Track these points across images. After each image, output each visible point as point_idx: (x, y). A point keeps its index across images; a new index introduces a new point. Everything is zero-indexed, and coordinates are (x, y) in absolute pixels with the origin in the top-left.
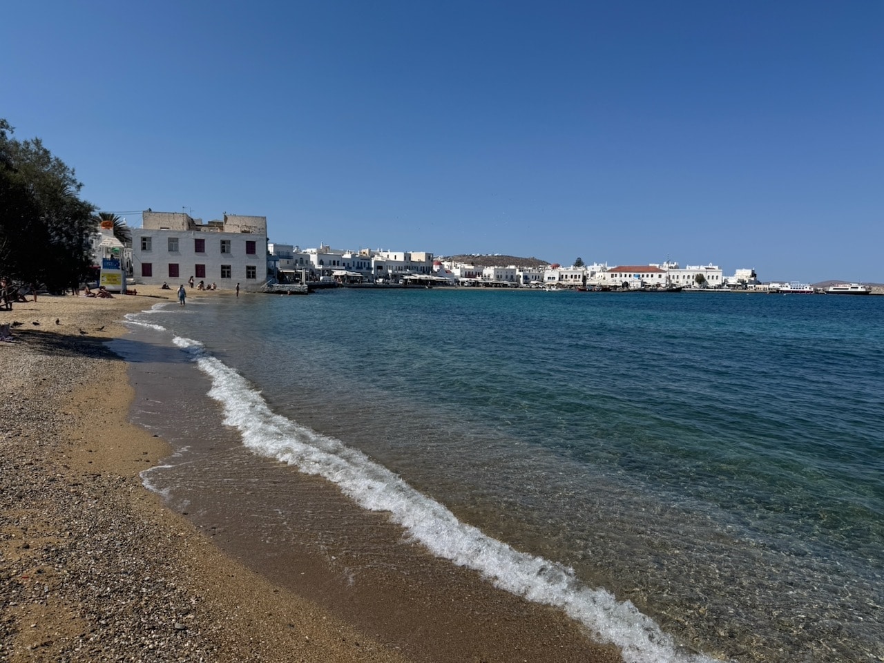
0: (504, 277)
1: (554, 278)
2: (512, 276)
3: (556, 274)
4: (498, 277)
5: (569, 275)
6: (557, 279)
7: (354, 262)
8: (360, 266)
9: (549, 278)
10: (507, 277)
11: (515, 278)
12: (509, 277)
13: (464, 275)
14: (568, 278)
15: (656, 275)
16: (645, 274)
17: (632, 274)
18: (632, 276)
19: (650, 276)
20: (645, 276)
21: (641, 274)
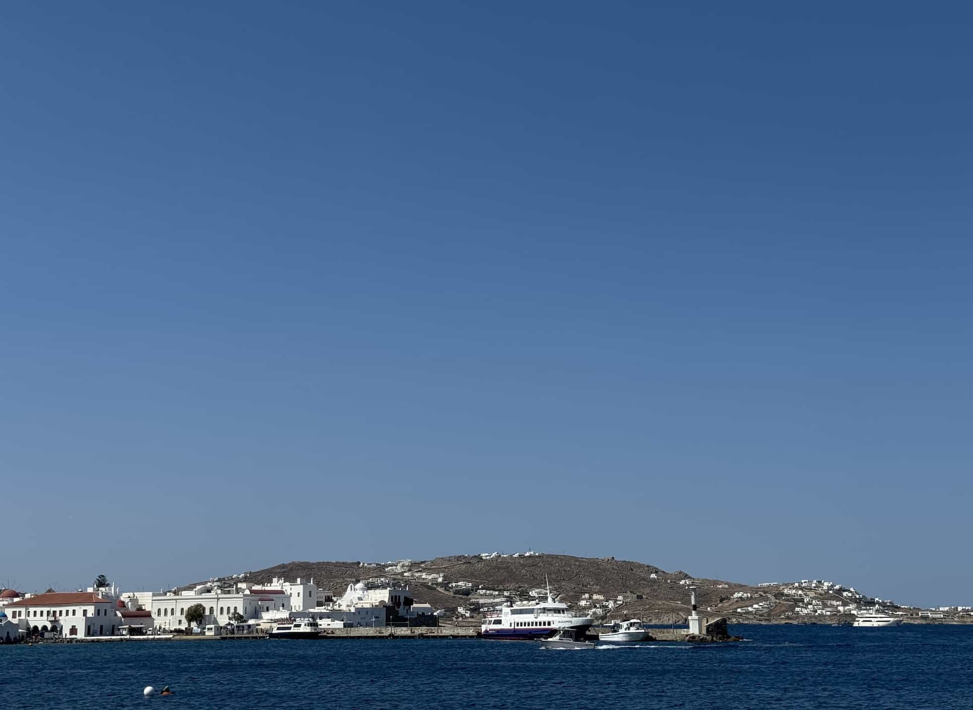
15: (79, 610)
16: (64, 609)
17: (45, 610)
18: (45, 614)
19: (71, 613)
20: (64, 613)
21: (58, 609)
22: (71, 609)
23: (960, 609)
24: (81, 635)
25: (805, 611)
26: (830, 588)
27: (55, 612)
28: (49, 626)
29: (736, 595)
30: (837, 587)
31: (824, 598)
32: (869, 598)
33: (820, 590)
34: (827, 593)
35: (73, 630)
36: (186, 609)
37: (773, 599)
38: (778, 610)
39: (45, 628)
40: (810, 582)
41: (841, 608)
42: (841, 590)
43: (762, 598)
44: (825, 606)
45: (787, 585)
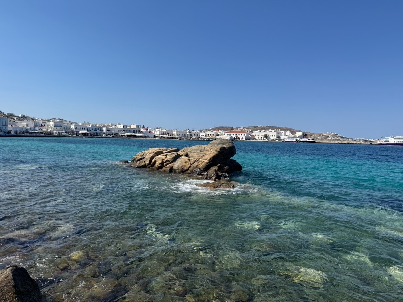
0: (181, 135)
1: (203, 135)
2: (185, 135)
3: (204, 134)
4: (178, 135)
5: (210, 134)
6: (205, 136)
7: (93, 128)
8: (96, 129)
9: (202, 135)
10: (182, 135)
11: (186, 135)
12: (184, 135)
13: (161, 134)
14: (209, 135)
15: (243, 134)
16: (239, 134)
17: (234, 134)
18: (234, 135)
19: (241, 135)
20: (239, 135)
21: (237, 134)
22: (241, 134)
23: (362, 139)
24: (244, 139)
25: (330, 139)
26: (334, 134)
27: (237, 135)
28: (235, 137)
29: (314, 135)
30: (335, 134)
31: (333, 136)
32: (342, 136)
33: (332, 134)
34: (333, 135)
35: (242, 138)
36: (264, 135)
37: (322, 136)
38: (324, 138)
39: (234, 138)
40: (329, 133)
41: (337, 138)
42: (336, 135)
43: (319, 136)
44: (334, 138)
45: (324, 133)
